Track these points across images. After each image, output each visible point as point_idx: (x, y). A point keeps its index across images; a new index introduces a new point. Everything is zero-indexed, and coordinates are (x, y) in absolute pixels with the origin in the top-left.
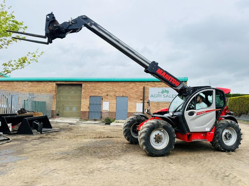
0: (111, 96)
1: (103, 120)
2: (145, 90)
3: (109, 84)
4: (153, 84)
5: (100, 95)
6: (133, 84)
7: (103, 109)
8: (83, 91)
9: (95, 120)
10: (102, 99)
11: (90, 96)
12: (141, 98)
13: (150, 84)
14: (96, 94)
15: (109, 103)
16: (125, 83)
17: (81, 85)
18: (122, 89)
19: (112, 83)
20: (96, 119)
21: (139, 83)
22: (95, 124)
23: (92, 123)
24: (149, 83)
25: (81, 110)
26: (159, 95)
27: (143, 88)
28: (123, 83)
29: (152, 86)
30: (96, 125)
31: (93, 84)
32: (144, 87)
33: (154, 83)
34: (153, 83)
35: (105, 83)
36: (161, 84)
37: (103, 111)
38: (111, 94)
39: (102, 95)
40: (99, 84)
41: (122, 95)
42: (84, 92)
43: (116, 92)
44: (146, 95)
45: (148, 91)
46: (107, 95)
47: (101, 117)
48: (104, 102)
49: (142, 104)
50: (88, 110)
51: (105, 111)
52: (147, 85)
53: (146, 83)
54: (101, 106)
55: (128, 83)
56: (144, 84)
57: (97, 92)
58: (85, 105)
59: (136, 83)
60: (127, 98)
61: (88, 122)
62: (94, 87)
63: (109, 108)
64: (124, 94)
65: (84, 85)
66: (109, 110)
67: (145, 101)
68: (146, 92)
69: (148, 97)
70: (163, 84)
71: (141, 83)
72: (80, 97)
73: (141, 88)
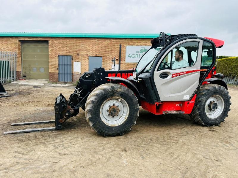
0: (83, 56)
1: (75, 83)
2: (122, 49)
3: (80, 41)
4: (131, 41)
5: (70, 54)
6: (108, 41)
7: (74, 71)
8: (49, 50)
9: (66, 83)
10: (73, 59)
11: (58, 56)
12: (117, 59)
13: (127, 41)
14: (65, 53)
15: (81, 64)
16: (98, 39)
17: (47, 42)
18: (95, 48)
19: (83, 39)
20: (67, 81)
21: (114, 41)
22: (63, 87)
23: (60, 87)
24: (126, 41)
25: (49, 72)
26: (137, 55)
27: (119, 46)
28: (96, 40)
29: (130, 45)
31: (61, 41)
32: (120, 45)
33: (132, 40)
34: (131, 40)
35: (75, 40)
36: (140, 42)
37: (74, 73)
38: (83, 53)
39: (72, 54)
40: (68, 41)
41: (95, 55)
42: (52, 50)
43: (88, 50)
44: (122, 56)
45: (125, 51)
46: (78, 54)
47: (73, 80)
48: (74, 63)
49: (118, 65)
50: (57, 72)
51: (77, 73)
52: (124, 43)
53: (123, 40)
54: (71, 67)
55: (102, 40)
56: (120, 42)
58: (53, 66)
59: (111, 40)
60: (102, 59)
61: (58, 85)
62: (62, 44)
63: (81, 70)
64: (97, 54)
65: (50, 42)
66: (81, 72)
67: (122, 62)
68: (122, 52)
69: (125, 57)
70: (142, 42)
71: (117, 41)
72: (47, 56)
73: (117, 46)
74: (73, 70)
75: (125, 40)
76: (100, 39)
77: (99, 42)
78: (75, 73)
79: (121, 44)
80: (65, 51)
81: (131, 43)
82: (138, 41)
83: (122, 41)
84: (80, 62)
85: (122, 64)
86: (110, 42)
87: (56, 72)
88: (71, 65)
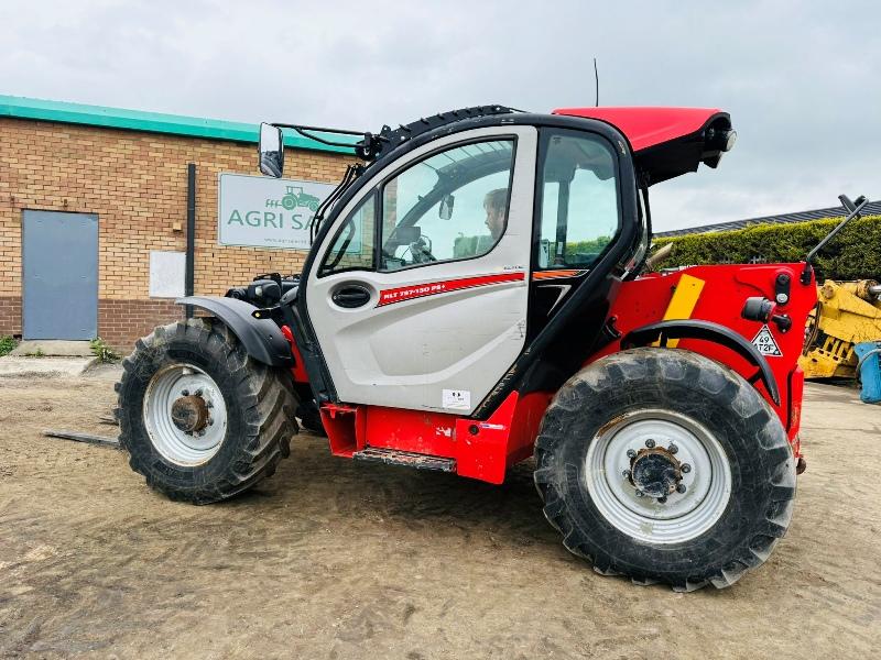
2: (199, 185)
4: (239, 154)
6: (126, 146)
12: (177, 226)
13: (224, 153)
18: (60, 170)
24: (219, 151)
27: (183, 169)
29: (234, 167)
32: (192, 168)
33: (246, 150)
34: (240, 149)
41: (58, 205)
43: (18, 180)
44: (201, 212)
45: (214, 193)
49: (183, 256)
52: (212, 159)
53: (205, 148)
55: (98, 135)
56: (191, 153)
59: (145, 140)
60: (95, 223)
64: (70, 199)
67: (199, 243)
68: (202, 198)
69: (215, 219)
70: (290, 161)
71: (176, 146)
73: (176, 171)
75: (211, 146)
77: (79, 142)
79: (197, 163)
81: (240, 161)
83: (196, 149)
85: (203, 250)
86: (138, 148)
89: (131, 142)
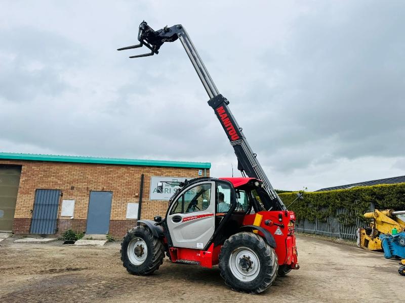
0: (78, 190)
1: (60, 236)
2: (145, 181)
3: (77, 168)
5: (57, 188)
6: (123, 170)
7: (62, 215)
8: (21, 180)
9: (44, 236)
10: (62, 196)
11: (36, 191)
12: (137, 194)
13: (153, 170)
14: (50, 186)
15: (75, 204)
16: (108, 166)
17: (19, 168)
18: (102, 178)
19: (84, 166)
20: (46, 233)
21: (133, 169)
22: (42, 243)
23: (36, 243)
24: (151, 170)
25: (15, 217)
26: (166, 190)
27: (140, 176)
28: (105, 168)
29: (156, 175)
30: (45, 245)
31: (45, 167)
32: (143, 175)
33: (160, 169)
34: (158, 169)
35: (69, 166)
36: (171, 172)
37: (61, 218)
38: (80, 186)
39: (62, 188)
40: (55, 168)
41: (100, 189)
42: (26, 181)
43: (89, 182)
44: (145, 190)
45: (149, 183)
46: (72, 188)
47: (57, 230)
48: (64, 201)
49: (137, 205)
51: (66, 218)
52: (148, 172)
53: (147, 169)
54: (57, 209)
55: (114, 167)
56: (143, 171)
57: (51, 182)
58: (24, 207)
59: (129, 167)
60: (111, 195)
61: (29, 240)
62: (46, 171)
63: (75, 213)
64: (105, 187)
65: (25, 168)
66: (74, 216)
67: (143, 199)
68: (145, 184)
69: (149, 192)
70: (174, 171)
71: (138, 169)
72: (16, 191)
73: (138, 176)
74: (60, 213)
75: (149, 168)
76: (111, 166)
77: (109, 169)
78: (63, 218)
80: (50, 182)
81: (158, 172)
82: (168, 170)
83: (145, 169)
84: (74, 201)
85: (144, 202)
86: (126, 170)
87: (28, 217)
88: (58, 206)
89: (124, 168)
